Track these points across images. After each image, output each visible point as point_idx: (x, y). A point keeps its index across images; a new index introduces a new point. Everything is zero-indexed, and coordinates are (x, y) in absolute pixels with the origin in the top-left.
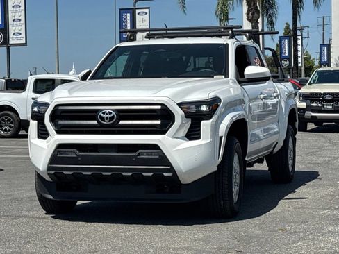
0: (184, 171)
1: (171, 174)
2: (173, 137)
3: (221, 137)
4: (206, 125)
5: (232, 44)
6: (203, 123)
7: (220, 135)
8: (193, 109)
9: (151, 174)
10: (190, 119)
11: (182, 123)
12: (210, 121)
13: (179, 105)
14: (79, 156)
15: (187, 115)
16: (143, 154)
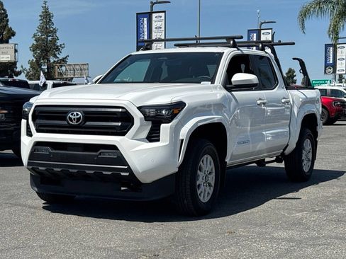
0: (140, 171)
1: (127, 174)
2: (133, 139)
3: (182, 140)
4: (165, 128)
5: (228, 53)
6: (163, 126)
7: (181, 138)
8: (152, 112)
9: (110, 173)
10: (150, 122)
11: (141, 125)
12: (170, 124)
13: (139, 108)
14: (50, 153)
15: (147, 118)
16: (104, 154)
